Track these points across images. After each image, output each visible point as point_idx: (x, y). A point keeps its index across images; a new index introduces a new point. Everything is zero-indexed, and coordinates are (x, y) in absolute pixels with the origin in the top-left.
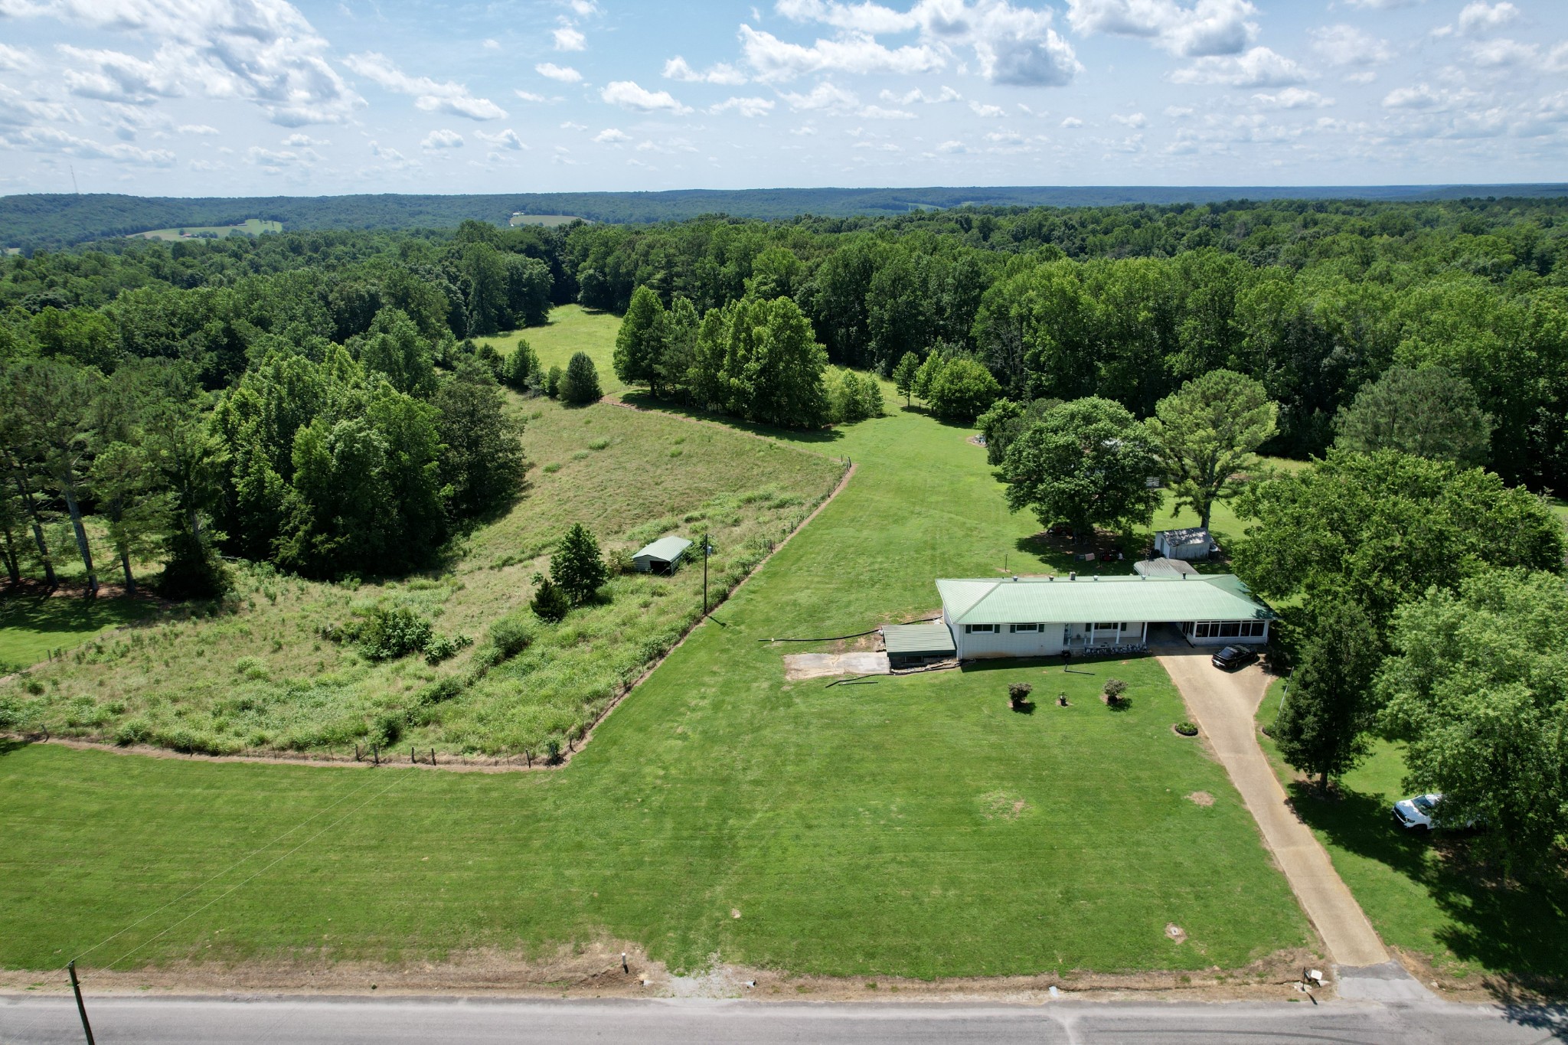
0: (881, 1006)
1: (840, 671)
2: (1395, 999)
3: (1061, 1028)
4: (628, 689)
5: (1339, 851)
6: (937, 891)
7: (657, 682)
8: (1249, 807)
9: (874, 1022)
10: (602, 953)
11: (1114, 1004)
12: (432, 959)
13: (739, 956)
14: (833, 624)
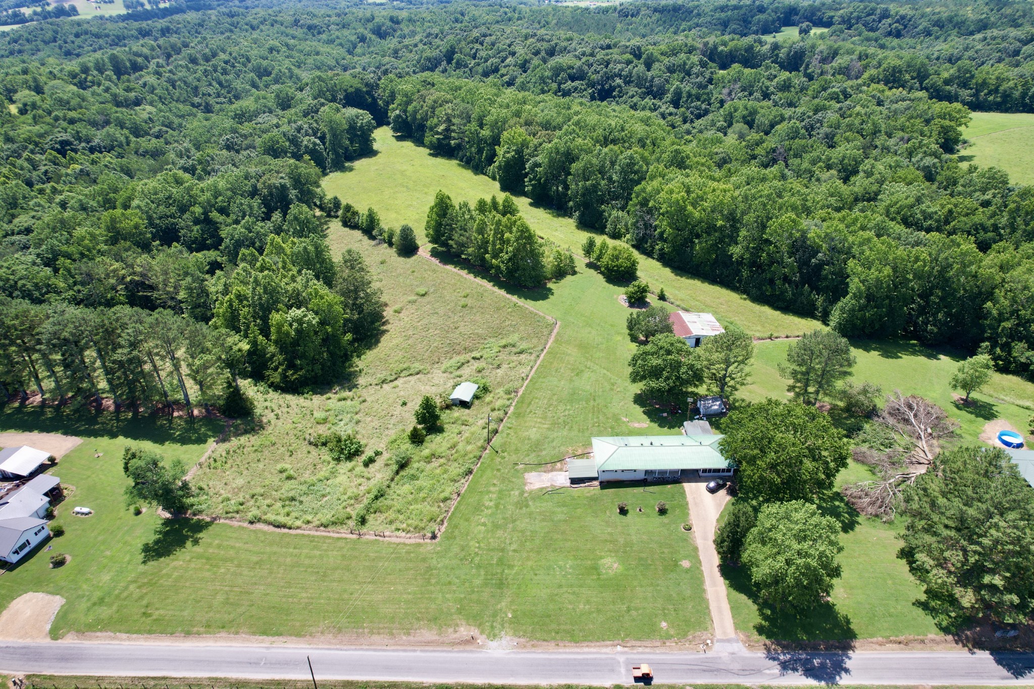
0: (560, 653)
1: (548, 484)
2: (732, 651)
3: (619, 662)
4: (459, 495)
5: (731, 590)
6: (581, 606)
7: (471, 490)
8: (703, 568)
9: (557, 659)
10: (465, 631)
11: (638, 653)
12: (404, 634)
13: (511, 633)
14: (547, 453)
